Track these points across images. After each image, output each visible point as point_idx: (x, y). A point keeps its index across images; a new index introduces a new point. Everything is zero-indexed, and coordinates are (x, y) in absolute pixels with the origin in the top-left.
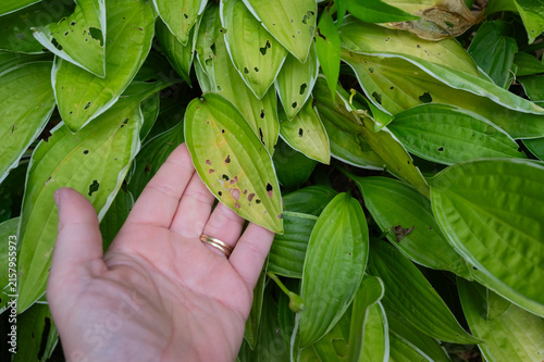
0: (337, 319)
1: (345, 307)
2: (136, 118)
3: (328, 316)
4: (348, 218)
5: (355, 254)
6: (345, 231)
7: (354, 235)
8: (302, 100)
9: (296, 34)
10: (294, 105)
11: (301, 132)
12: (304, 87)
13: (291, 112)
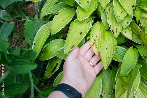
0: (129, 72)
1: (131, 70)
2: (91, 21)
3: (127, 71)
4: (134, 52)
5: (135, 59)
6: (133, 54)
7: (135, 55)
8: (127, 25)
9: (130, 10)
10: (125, 26)
11: (125, 32)
12: (128, 22)
13: (124, 27)
